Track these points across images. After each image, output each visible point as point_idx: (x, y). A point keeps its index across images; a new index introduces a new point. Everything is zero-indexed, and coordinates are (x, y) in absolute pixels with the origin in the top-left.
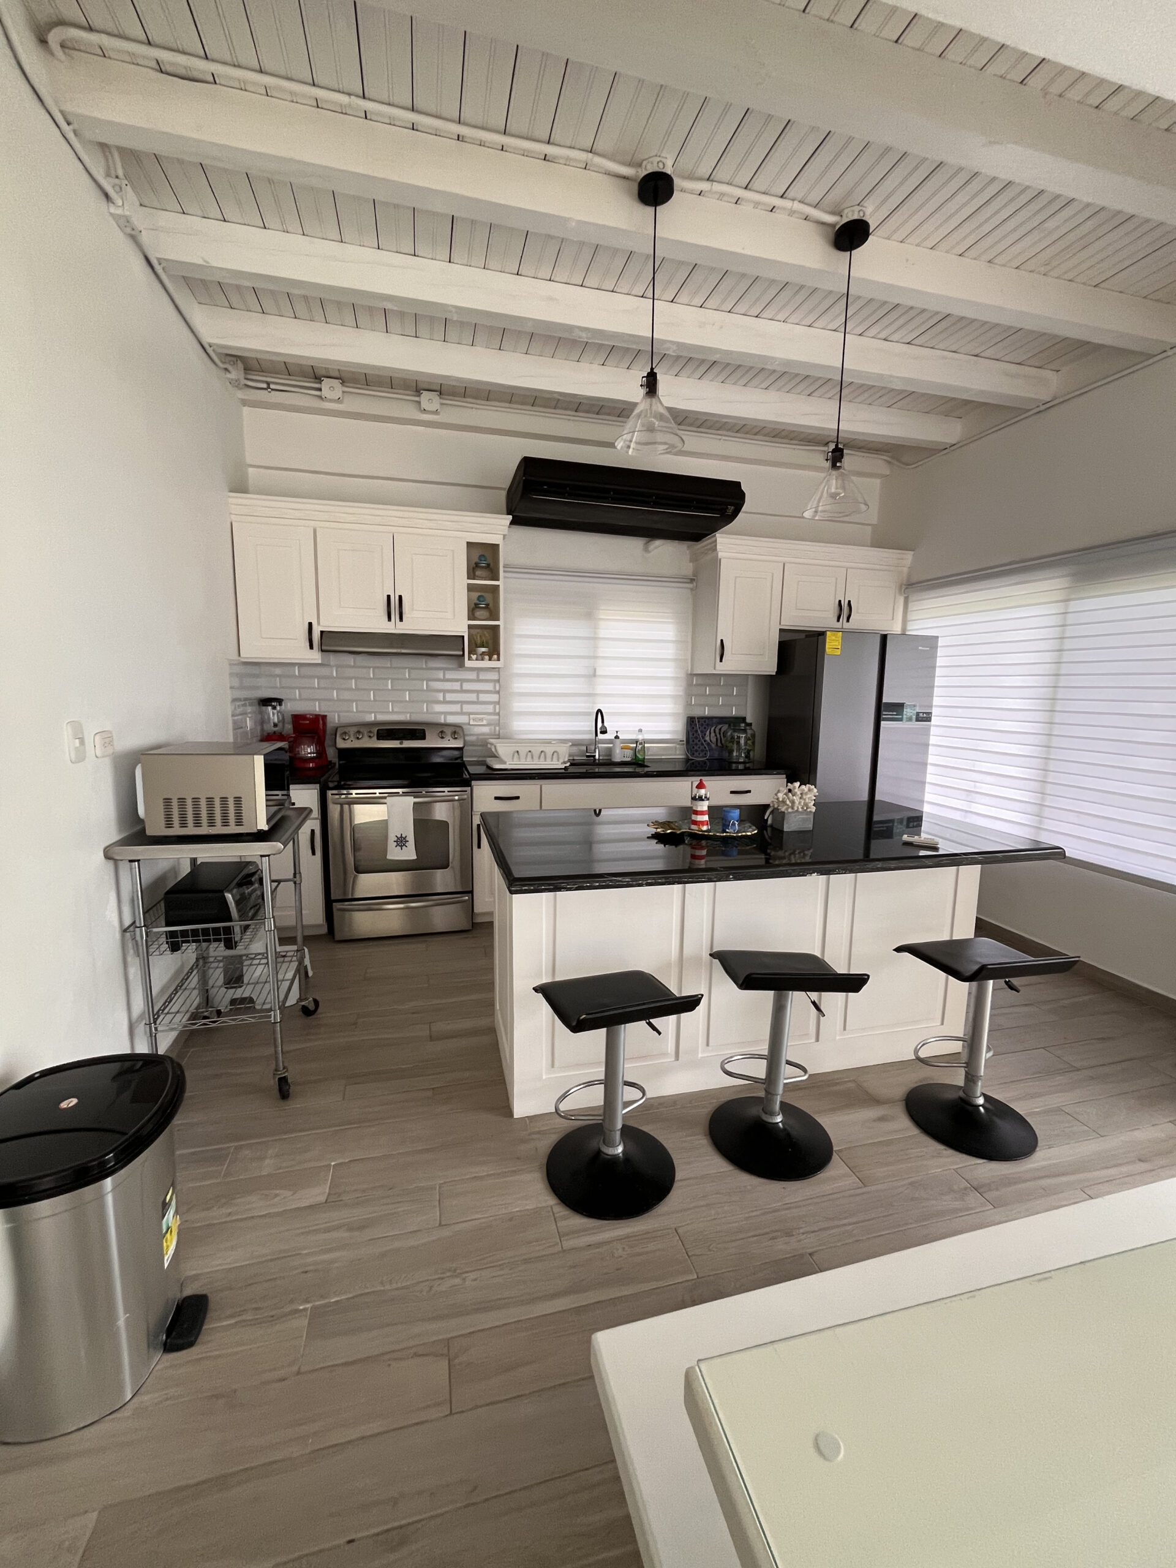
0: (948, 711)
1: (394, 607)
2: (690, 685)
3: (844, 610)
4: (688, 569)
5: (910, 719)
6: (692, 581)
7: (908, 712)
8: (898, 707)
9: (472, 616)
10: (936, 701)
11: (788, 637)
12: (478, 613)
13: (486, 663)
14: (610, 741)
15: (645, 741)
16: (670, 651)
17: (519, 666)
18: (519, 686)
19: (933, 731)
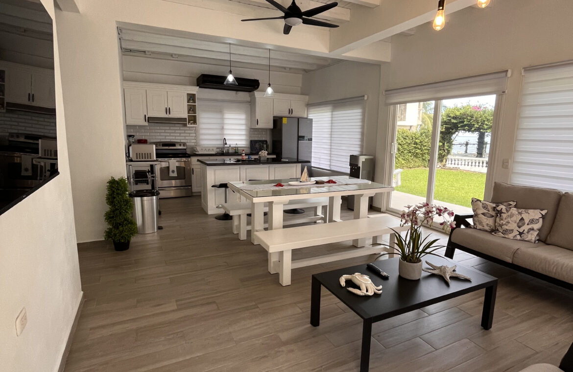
0: (316, 138)
1: (168, 111)
2: (250, 131)
3: (291, 111)
4: (248, 99)
5: (306, 140)
6: (250, 102)
7: (305, 138)
8: (303, 137)
9: (189, 113)
10: (313, 135)
11: (275, 119)
12: (190, 112)
13: (193, 125)
14: (228, 147)
15: (238, 147)
16: (243, 122)
17: (202, 126)
18: (202, 132)
19: (313, 143)
